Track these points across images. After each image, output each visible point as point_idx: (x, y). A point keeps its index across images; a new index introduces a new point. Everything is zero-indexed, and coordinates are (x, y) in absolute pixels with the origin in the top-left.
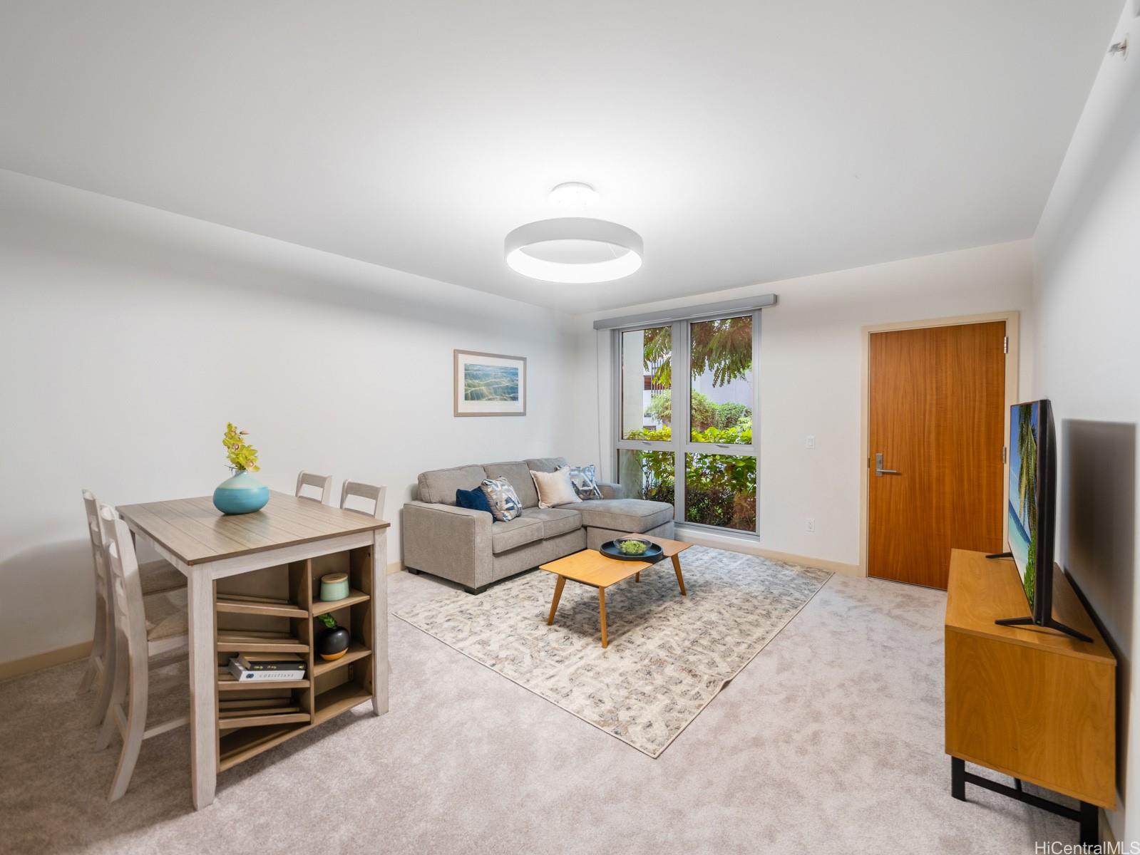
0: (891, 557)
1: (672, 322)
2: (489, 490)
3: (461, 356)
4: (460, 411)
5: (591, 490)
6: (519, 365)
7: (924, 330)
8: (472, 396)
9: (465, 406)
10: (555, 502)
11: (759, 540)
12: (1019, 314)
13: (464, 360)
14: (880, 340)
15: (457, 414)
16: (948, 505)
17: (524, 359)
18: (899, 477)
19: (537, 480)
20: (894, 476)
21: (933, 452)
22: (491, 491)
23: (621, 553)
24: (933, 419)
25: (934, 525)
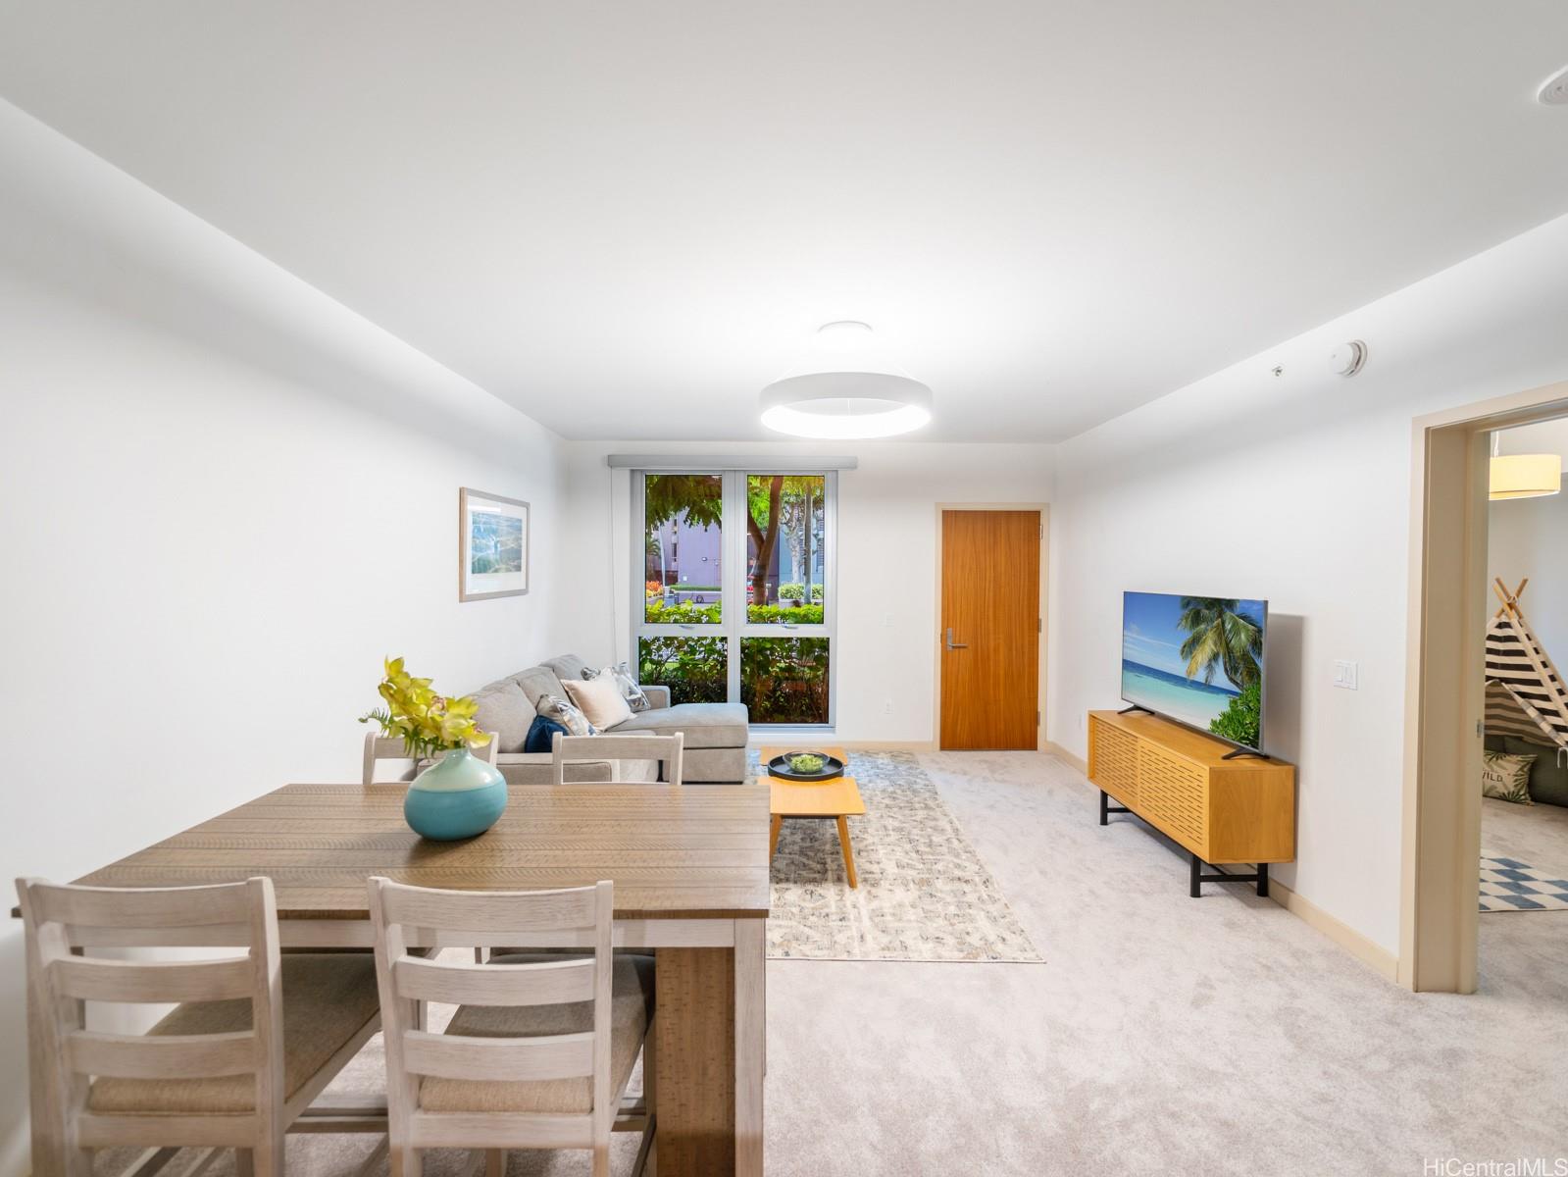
0: (959, 727)
1: (724, 471)
2: (566, 719)
3: (469, 499)
4: (468, 591)
5: (640, 699)
6: (518, 513)
7: (985, 513)
8: (481, 567)
9: (476, 584)
10: (610, 723)
11: (834, 732)
12: (1048, 505)
13: (474, 506)
14: (951, 519)
15: (463, 598)
16: (1002, 672)
17: (527, 506)
18: (965, 650)
19: (575, 694)
20: (962, 650)
21: (991, 624)
22: (569, 721)
23: (795, 771)
24: (991, 594)
25: (992, 692)
